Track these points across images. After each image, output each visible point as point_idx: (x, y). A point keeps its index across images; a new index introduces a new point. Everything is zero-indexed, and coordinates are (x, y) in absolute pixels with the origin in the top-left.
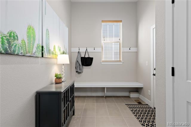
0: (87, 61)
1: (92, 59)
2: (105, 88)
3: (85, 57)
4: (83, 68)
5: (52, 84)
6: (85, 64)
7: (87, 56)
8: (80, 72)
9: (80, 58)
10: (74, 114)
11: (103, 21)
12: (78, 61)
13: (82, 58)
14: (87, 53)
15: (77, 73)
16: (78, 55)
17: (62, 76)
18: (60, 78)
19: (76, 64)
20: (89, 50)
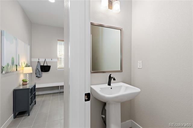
0: (45, 69)
1: (49, 67)
2: (59, 86)
3: (44, 65)
4: (42, 74)
5: (20, 85)
6: (44, 71)
7: (45, 65)
8: (39, 76)
9: (40, 66)
10: (35, 104)
11: (58, 40)
12: (38, 69)
13: (41, 66)
14: (45, 63)
15: (37, 78)
16: (38, 64)
17: (27, 80)
18: (26, 82)
19: (36, 71)
20: (47, 60)
